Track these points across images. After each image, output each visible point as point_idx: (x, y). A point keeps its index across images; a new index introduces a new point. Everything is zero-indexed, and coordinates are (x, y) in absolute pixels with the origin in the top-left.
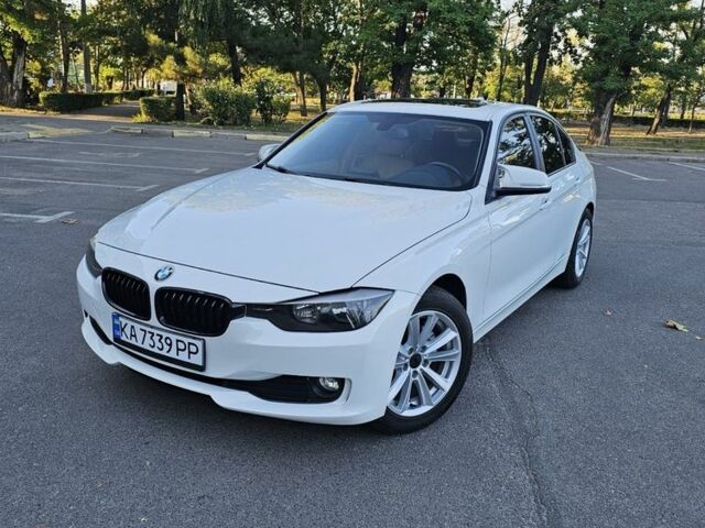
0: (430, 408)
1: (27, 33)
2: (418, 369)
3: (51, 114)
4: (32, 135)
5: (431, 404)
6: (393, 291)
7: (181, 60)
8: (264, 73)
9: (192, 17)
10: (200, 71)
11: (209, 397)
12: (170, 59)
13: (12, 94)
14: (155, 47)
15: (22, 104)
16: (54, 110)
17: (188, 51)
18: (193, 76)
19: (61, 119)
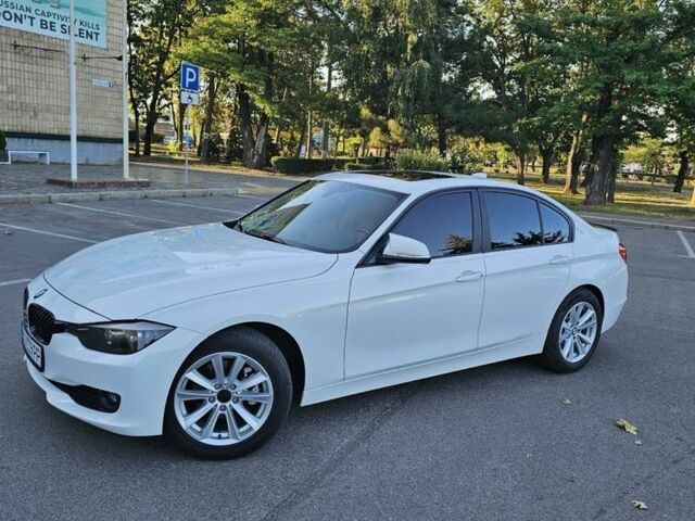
0: (236, 441)
1: (268, 108)
2: (227, 404)
3: (278, 175)
4: (241, 191)
5: (237, 439)
6: (175, 328)
7: (385, 130)
8: (462, 142)
9: (400, 93)
10: (401, 141)
11: (45, 393)
12: (376, 131)
13: (253, 158)
14: (365, 120)
15: (259, 167)
16: (282, 172)
17: (392, 123)
18: (396, 145)
19: (285, 181)
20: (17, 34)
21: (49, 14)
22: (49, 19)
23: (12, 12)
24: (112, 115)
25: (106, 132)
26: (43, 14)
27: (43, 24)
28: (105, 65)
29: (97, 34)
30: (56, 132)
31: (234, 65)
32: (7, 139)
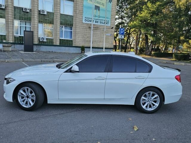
1: (152, 39)
12: (185, 44)
14: (182, 41)
17: (190, 41)
20: (90, 24)
21: (97, 19)
22: (97, 21)
23: (89, 20)
24: (110, 42)
25: (109, 46)
26: (96, 19)
27: (96, 22)
28: (109, 30)
29: (108, 23)
30: (97, 47)
31: (143, 27)
32: (85, 49)
